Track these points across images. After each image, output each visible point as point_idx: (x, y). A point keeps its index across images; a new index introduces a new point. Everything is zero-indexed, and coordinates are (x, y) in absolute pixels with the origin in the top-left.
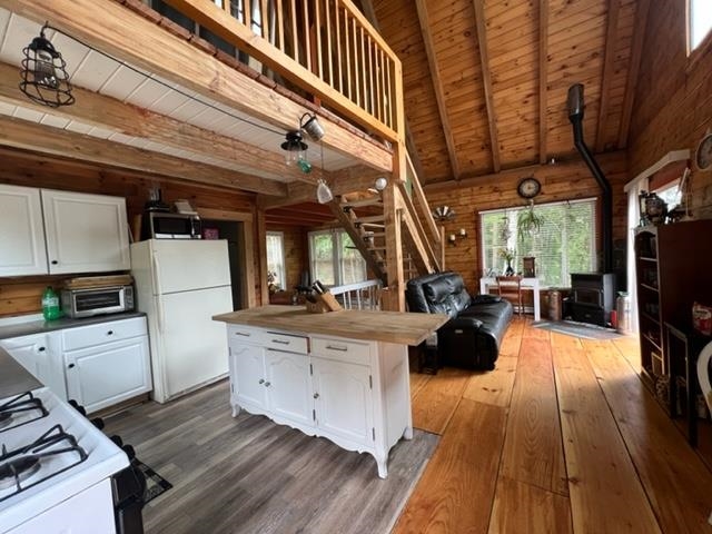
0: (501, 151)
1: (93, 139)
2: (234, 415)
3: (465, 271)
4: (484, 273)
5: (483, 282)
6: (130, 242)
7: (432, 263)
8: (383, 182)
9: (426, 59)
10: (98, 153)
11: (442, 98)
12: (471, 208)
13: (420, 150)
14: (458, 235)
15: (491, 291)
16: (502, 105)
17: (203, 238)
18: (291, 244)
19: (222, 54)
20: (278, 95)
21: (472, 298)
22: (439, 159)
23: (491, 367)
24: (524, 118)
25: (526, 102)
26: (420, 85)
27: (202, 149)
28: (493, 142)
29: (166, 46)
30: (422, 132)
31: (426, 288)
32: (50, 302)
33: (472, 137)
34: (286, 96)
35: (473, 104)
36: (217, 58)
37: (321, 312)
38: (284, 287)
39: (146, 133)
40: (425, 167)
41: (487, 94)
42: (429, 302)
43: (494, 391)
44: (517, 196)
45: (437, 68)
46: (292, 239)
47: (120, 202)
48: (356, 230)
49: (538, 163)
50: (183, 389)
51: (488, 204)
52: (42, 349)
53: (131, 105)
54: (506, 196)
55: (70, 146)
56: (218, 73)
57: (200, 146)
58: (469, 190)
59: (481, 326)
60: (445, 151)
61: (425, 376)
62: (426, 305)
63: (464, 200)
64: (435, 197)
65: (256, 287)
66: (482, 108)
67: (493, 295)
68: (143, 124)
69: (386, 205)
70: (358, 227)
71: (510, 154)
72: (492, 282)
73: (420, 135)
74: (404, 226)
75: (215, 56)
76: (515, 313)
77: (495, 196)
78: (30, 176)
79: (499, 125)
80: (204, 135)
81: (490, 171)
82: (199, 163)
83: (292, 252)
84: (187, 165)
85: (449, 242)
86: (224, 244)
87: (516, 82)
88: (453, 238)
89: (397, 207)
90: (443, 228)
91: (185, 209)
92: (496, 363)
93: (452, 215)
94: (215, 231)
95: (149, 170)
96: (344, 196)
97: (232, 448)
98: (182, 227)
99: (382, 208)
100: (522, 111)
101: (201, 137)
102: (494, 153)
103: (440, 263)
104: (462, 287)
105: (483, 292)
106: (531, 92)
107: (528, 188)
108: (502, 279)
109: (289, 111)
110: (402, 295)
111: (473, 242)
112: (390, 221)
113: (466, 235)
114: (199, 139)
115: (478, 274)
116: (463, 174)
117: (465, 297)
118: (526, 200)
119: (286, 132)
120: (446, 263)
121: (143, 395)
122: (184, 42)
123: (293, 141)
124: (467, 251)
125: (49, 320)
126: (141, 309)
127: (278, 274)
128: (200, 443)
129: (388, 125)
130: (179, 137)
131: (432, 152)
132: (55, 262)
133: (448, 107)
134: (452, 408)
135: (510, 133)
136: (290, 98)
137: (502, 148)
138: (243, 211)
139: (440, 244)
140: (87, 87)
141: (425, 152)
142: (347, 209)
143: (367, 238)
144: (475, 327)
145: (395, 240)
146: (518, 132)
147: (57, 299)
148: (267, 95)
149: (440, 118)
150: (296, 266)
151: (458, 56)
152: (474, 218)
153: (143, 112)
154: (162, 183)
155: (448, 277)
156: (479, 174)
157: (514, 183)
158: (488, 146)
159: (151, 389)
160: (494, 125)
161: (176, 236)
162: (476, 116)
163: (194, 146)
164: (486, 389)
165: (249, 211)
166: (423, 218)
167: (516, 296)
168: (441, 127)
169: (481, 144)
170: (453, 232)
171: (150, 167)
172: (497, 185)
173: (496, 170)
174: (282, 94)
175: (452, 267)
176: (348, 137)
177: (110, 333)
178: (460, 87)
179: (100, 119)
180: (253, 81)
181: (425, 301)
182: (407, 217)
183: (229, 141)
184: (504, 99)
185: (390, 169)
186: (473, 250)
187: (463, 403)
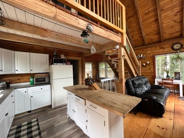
0: (164, 34)
1: (40, 40)
2: (68, 117)
3: (149, 76)
4: (157, 77)
5: (156, 80)
6: (49, 65)
7: (136, 73)
8: (118, 47)
9: (135, 7)
10: (40, 43)
11: (141, 19)
12: (152, 55)
13: (133, 37)
14: (146, 64)
15: (160, 83)
16: (165, 18)
17: (66, 64)
18: (94, 66)
19: (58, 6)
20: (78, 19)
21: (152, 86)
22: (139, 39)
23: (161, 116)
24: (175, 21)
25: (176, 15)
26: (132, 16)
27: (62, 40)
28: (161, 31)
29: (38, 4)
30: (133, 31)
31: (133, 82)
32: (31, 80)
33: (152, 30)
34: (81, 19)
35: (153, 19)
36: (56, 8)
37: (93, 90)
38: (92, 77)
39: (46, 36)
40: (134, 42)
41: (159, 15)
42: (134, 87)
43: (163, 128)
44: (171, 50)
45: (139, 10)
46: (94, 64)
47: (47, 55)
48: (110, 62)
49: (182, 37)
50: (59, 105)
51: (158, 53)
52: (25, 92)
53: (43, 29)
54: (166, 50)
55: (34, 42)
56: (56, 12)
57: (62, 39)
58: (151, 48)
59: (156, 99)
60: (141, 37)
61: (132, 114)
62: (133, 88)
63: (148, 52)
64: (138, 51)
65: (82, 78)
66: (157, 20)
67: (160, 85)
68: (46, 34)
69: (119, 54)
70: (111, 61)
71: (168, 35)
72: (160, 80)
73: (133, 32)
74: (125, 61)
75: (55, 7)
76: (171, 92)
77: (161, 50)
78: (30, 50)
79: (163, 25)
80: (63, 35)
81: (160, 41)
82: (66, 44)
83: (94, 68)
84: (63, 45)
85: (143, 66)
86: (72, 66)
87: (172, 8)
88: (144, 64)
89: (122, 54)
90: (140, 61)
91: (63, 57)
92: (164, 115)
93: (144, 57)
94: (70, 63)
95: (53, 47)
96: (106, 52)
97: (63, 130)
98: (62, 61)
99: (117, 55)
100: (174, 19)
101: (62, 36)
102: (161, 36)
103: (139, 73)
104: (147, 82)
105: (156, 84)
106: (178, 11)
107: (176, 47)
108: (164, 79)
109: (83, 24)
110: (124, 84)
111: (152, 66)
112: (120, 59)
113: (149, 64)
114: (61, 37)
115: (154, 77)
116: (148, 43)
117: (149, 85)
118: (175, 51)
119: (82, 31)
120: (141, 73)
121: (49, 105)
122: (45, 3)
123: (85, 34)
124: (150, 69)
125: (31, 84)
126: (50, 83)
127: (90, 74)
128: (56, 126)
129: (120, 27)
130: (56, 37)
131: (137, 37)
132: (32, 70)
133: (142, 22)
134: (143, 133)
135: (169, 27)
136: (83, 20)
137: (165, 33)
138: (79, 57)
139: (139, 66)
140: (31, 25)
141: (134, 37)
142: (107, 56)
143: (114, 65)
144: (154, 100)
145: (122, 66)
146: (172, 27)
147: (33, 79)
148: (75, 19)
149: (140, 26)
150: (95, 72)
151: (147, 4)
152: (153, 58)
153: (46, 30)
154: (57, 50)
155: (142, 78)
156: (155, 43)
157: (170, 45)
158: (159, 33)
159: (51, 104)
160: (162, 25)
161: (57, 64)
162: (154, 23)
163: (60, 39)
164: (159, 127)
165: (81, 57)
166: (133, 58)
167: (171, 86)
168: (140, 29)
169: (156, 32)
170: (144, 63)
171: (53, 46)
172: (162, 46)
173: (162, 41)
174: (80, 18)
175: (144, 74)
176: (105, 32)
177: (41, 89)
178: (148, 14)
179: (34, 33)
180: (70, 15)
181: (132, 87)
182: (127, 58)
183: (70, 37)
184: (166, 15)
185: (120, 42)
186: (152, 69)
187: (148, 131)
